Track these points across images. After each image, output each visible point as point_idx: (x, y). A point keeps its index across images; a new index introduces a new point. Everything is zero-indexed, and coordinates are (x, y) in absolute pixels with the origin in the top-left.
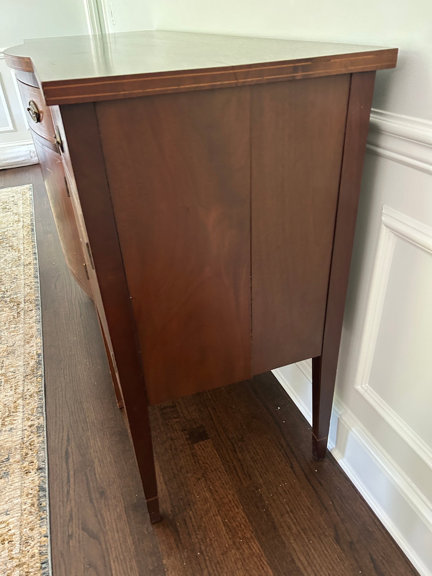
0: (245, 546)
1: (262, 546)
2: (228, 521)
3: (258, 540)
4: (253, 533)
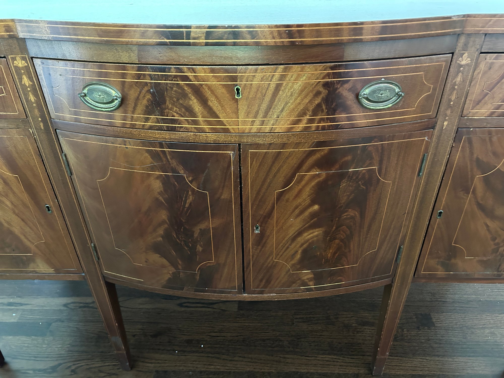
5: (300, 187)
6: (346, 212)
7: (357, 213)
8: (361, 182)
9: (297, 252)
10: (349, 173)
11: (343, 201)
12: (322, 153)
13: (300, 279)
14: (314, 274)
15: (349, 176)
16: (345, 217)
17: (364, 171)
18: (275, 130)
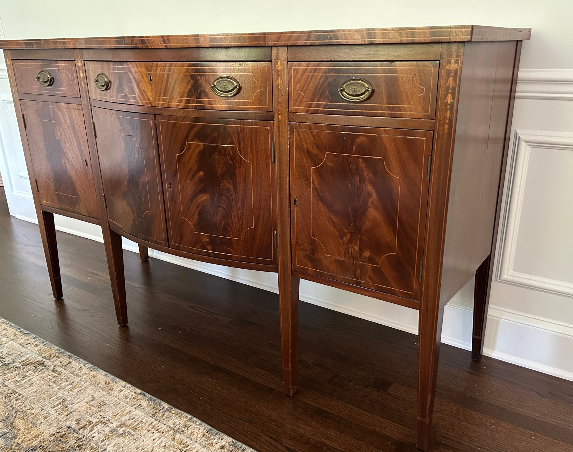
0: (500, 428)
1: (508, 422)
2: (471, 421)
3: (502, 421)
4: (494, 419)
5: (190, 154)
6: (223, 182)
7: (231, 186)
8: (229, 157)
9: (195, 212)
10: (219, 147)
11: (219, 172)
12: (199, 128)
13: (201, 241)
14: (209, 239)
15: (219, 150)
16: (223, 187)
17: (229, 148)
18: (170, 105)
